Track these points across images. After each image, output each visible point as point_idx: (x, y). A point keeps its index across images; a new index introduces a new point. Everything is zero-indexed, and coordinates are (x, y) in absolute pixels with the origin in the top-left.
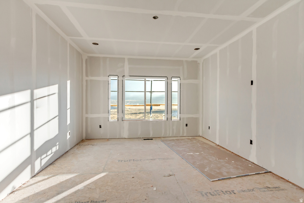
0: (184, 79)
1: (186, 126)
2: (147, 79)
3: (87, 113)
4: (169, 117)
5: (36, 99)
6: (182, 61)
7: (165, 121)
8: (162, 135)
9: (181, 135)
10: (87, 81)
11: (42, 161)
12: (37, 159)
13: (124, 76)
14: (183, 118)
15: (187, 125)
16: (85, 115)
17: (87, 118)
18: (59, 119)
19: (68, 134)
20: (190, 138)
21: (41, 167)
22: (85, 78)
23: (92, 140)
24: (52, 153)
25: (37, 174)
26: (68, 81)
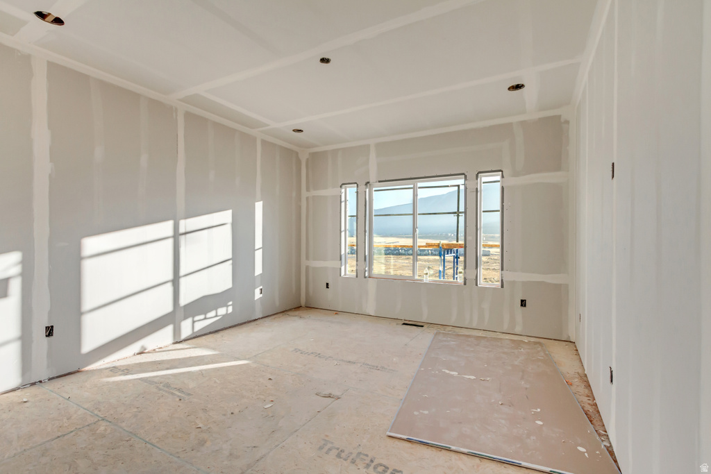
0: (516, 174)
1: (522, 305)
2: (420, 185)
3: (307, 258)
4: (471, 276)
5: (186, 233)
6: (511, 124)
7: (459, 286)
8: (453, 321)
9: (505, 329)
10: (307, 198)
11: (196, 324)
12: (185, 318)
13: (368, 183)
14: (513, 283)
15: (523, 303)
16: (304, 262)
17: (307, 268)
18: (234, 265)
19: (257, 291)
20: (533, 340)
21: (193, 333)
22: (304, 194)
23: (313, 309)
24: (216, 316)
25: (186, 340)
26: (257, 204)
